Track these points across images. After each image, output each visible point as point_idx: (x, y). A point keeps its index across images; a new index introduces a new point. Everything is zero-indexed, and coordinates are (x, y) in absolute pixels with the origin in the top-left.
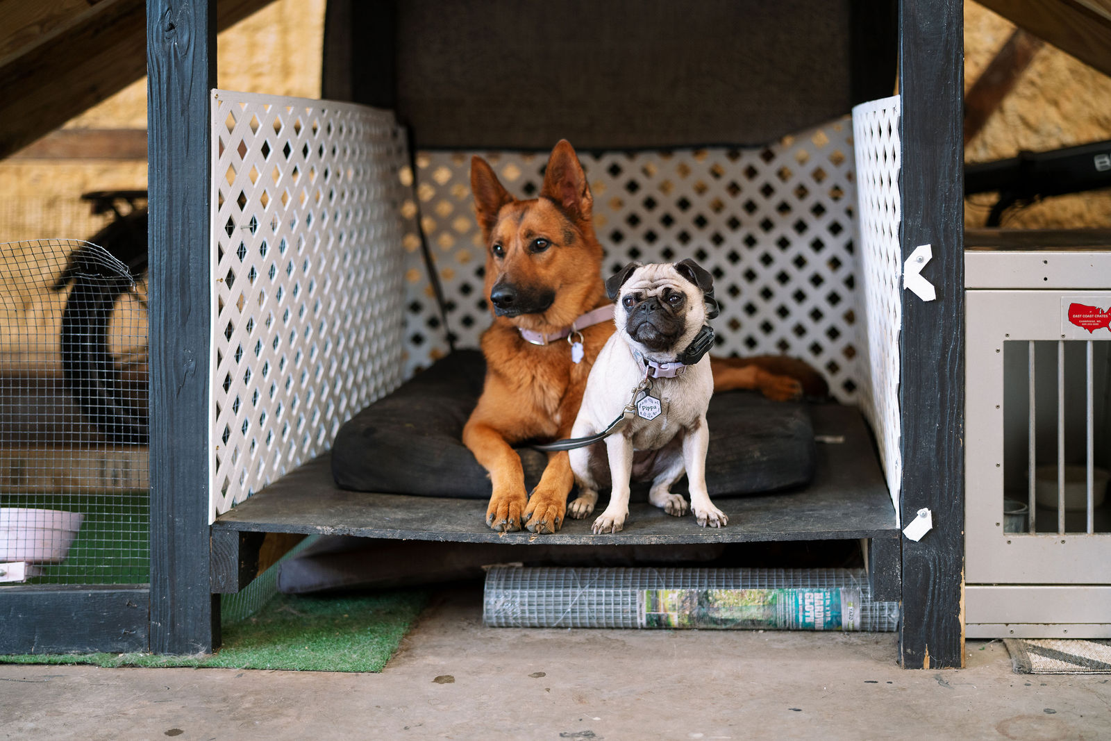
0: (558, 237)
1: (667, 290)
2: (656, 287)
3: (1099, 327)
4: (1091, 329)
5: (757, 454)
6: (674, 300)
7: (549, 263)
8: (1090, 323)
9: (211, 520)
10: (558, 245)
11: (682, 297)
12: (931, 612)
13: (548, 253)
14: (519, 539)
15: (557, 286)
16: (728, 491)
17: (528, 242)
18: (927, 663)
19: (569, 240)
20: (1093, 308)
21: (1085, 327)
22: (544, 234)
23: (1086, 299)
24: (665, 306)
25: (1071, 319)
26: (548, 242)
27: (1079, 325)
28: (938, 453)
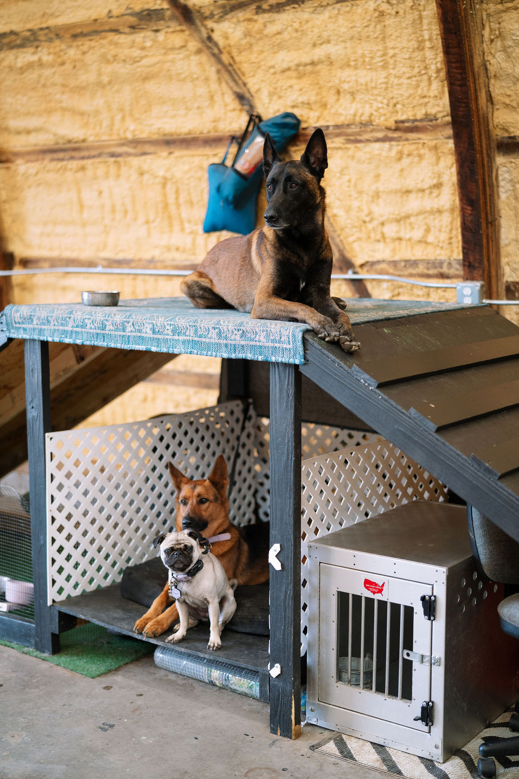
0: (211, 498)
1: (186, 546)
2: (180, 544)
3: (378, 593)
4: (374, 593)
5: (260, 617)
6: (188, 549)
7: (206, 510)
8: (374, 590)
9: (49, 603)
10: (211, 502)
11: (192, 548)
12: (280, 711)
13: (207, 504)
14: (139, 637)
15: (209, 520)
16: (247, 631)
17: (199, 499)
18: (279, 734)
19: (216, 499)
20: (375, 583)
21: (372, 592)
22: (206, 496)
23: (372, 578)
24: (186, 552)
25: (365, 587)
26: (207, 500)
27: (369, 590)
28: (283, 639)
